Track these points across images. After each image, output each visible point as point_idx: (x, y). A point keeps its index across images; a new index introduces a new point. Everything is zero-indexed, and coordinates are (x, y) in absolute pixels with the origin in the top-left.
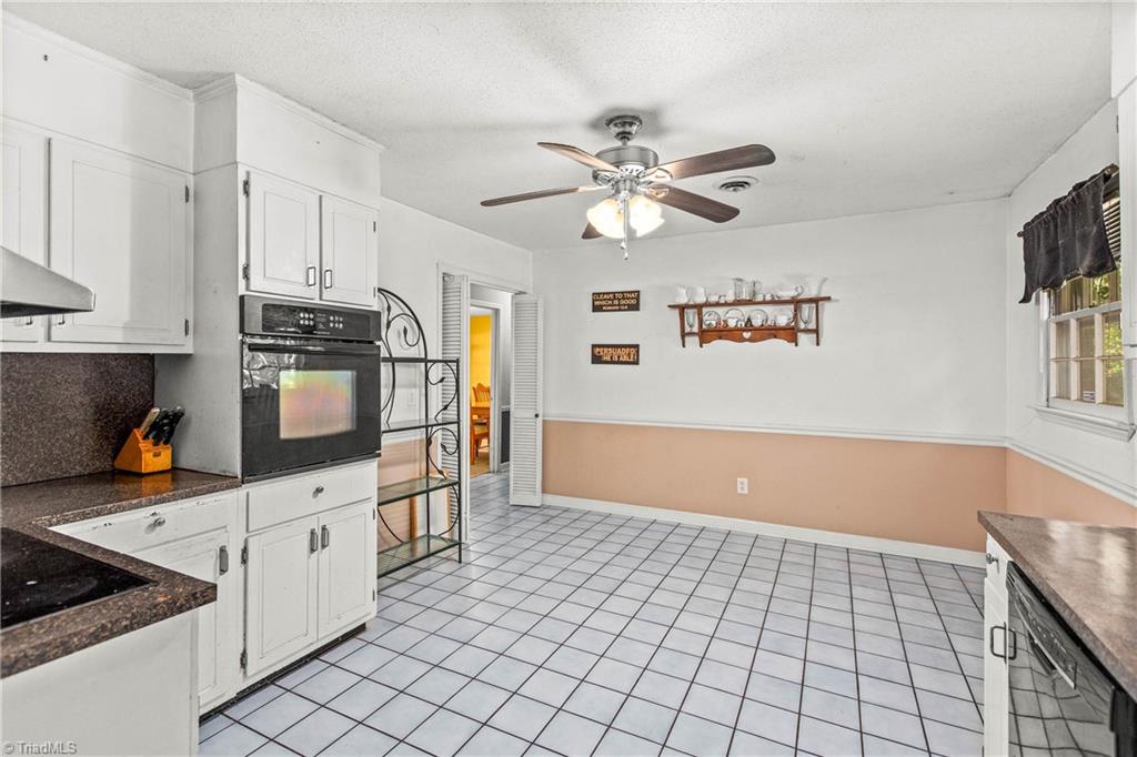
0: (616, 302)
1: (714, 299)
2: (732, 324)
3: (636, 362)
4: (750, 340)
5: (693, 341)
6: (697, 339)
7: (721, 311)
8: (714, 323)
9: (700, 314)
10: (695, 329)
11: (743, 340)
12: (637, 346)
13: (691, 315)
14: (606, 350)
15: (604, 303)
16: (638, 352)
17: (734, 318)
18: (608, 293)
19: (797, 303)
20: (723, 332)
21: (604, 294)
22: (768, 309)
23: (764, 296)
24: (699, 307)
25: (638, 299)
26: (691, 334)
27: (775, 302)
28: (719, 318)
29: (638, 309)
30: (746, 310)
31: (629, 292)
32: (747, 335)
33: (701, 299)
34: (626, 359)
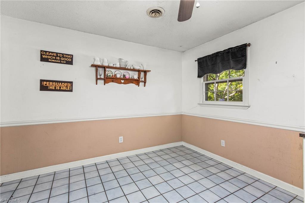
0: (58, 58)
1: (111, 65)
2: (118, 76)
3: (71, 91)
4: (124, 83)
5: (101, 82)
6: (103, 81)
7: (113, 70)
8: (111, 75)
9: (105, 71)
10: (102, 77)
11: (121, 83)
12: (71, 83)
13: (101, 71)
14: (51, 83)
15: (49, 57)
16: (72, 85)
17: (119, 74)
18: (53, 53)
19: (139, 71)
20: (114, 79)
21: (50, 52)
22: (130, 72)
23: (131, 67)
24: (104, 68)
25: (72, 59)
26: (101, 79)
27: (134, 70)
28: (112, 73)
29: (72, 64)
30: (123, 72)
31: (67, 55)
32: (123, 81)
33: (106, 64)
34: (64, 88)
